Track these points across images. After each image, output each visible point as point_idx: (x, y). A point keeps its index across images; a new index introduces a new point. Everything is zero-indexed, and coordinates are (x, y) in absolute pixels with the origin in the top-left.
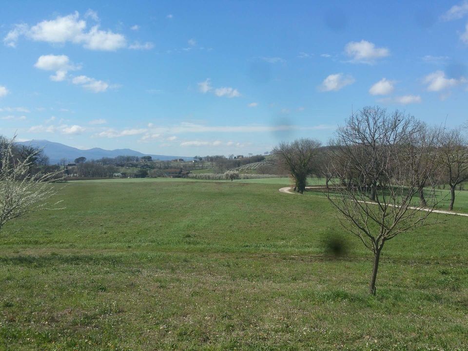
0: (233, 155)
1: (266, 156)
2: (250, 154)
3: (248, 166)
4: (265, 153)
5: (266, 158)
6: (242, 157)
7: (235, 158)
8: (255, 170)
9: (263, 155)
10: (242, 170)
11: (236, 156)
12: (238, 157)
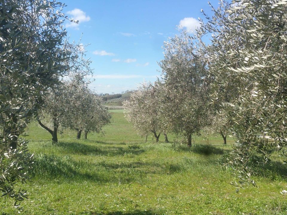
0: (102, 93)
1: (122, 94)
2: (113, 93)
3: (112, 100)
4: (122, 92)
5: (122, 95)
6: (108, 94)
7: (104, 95)
8: (116, 103)
9: (121, 93)
10: (108, 103)
11: (104, 94)
12: (106, 94)
